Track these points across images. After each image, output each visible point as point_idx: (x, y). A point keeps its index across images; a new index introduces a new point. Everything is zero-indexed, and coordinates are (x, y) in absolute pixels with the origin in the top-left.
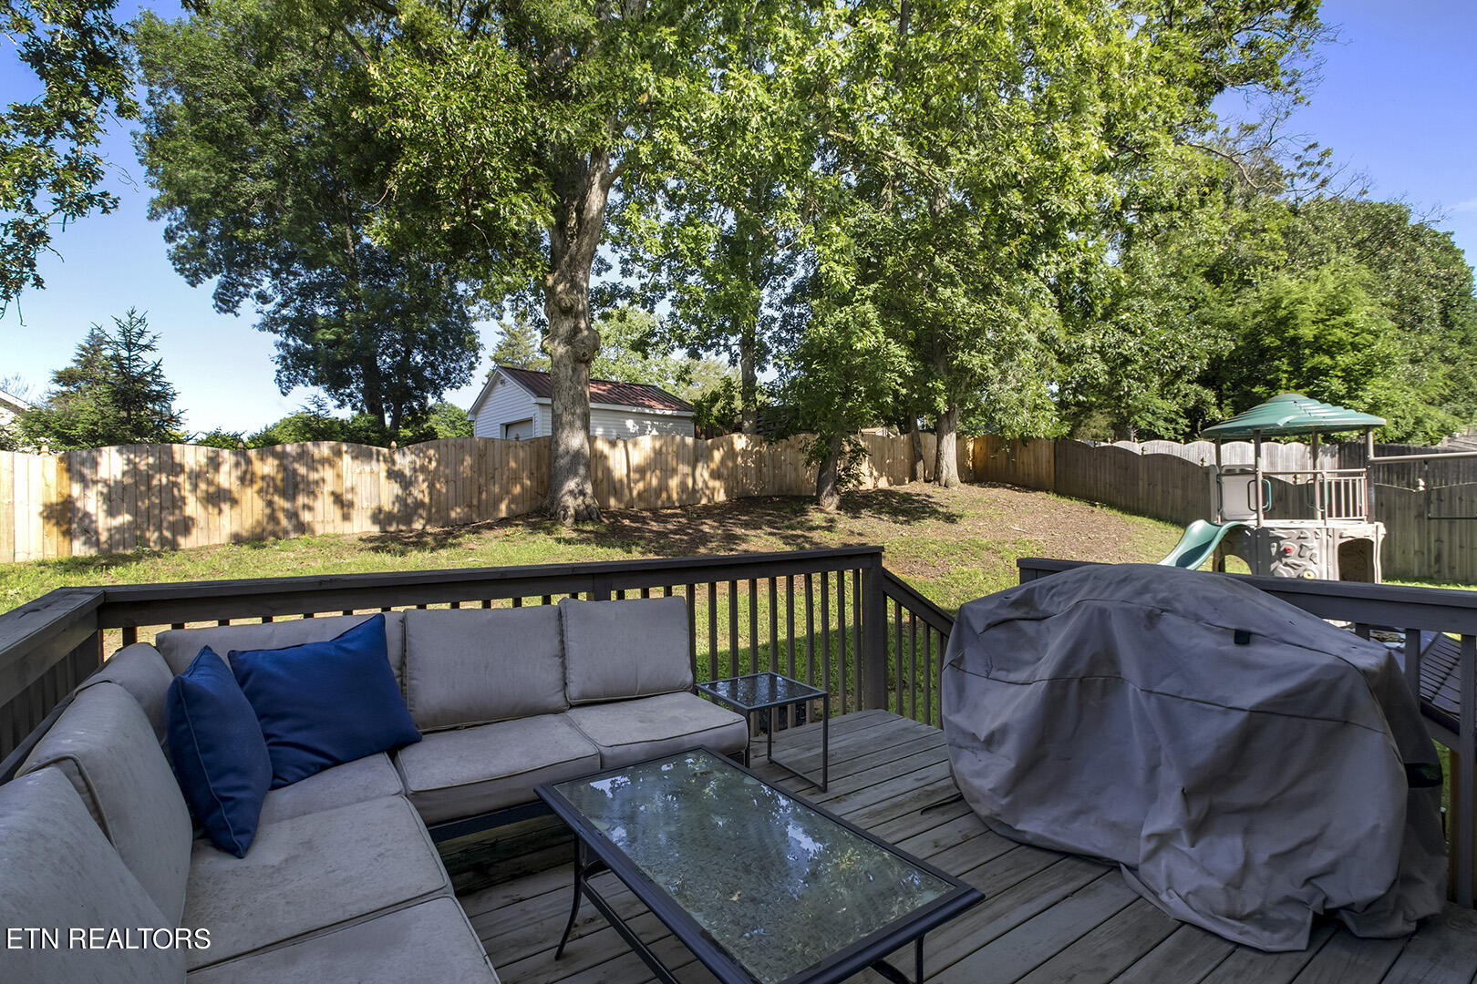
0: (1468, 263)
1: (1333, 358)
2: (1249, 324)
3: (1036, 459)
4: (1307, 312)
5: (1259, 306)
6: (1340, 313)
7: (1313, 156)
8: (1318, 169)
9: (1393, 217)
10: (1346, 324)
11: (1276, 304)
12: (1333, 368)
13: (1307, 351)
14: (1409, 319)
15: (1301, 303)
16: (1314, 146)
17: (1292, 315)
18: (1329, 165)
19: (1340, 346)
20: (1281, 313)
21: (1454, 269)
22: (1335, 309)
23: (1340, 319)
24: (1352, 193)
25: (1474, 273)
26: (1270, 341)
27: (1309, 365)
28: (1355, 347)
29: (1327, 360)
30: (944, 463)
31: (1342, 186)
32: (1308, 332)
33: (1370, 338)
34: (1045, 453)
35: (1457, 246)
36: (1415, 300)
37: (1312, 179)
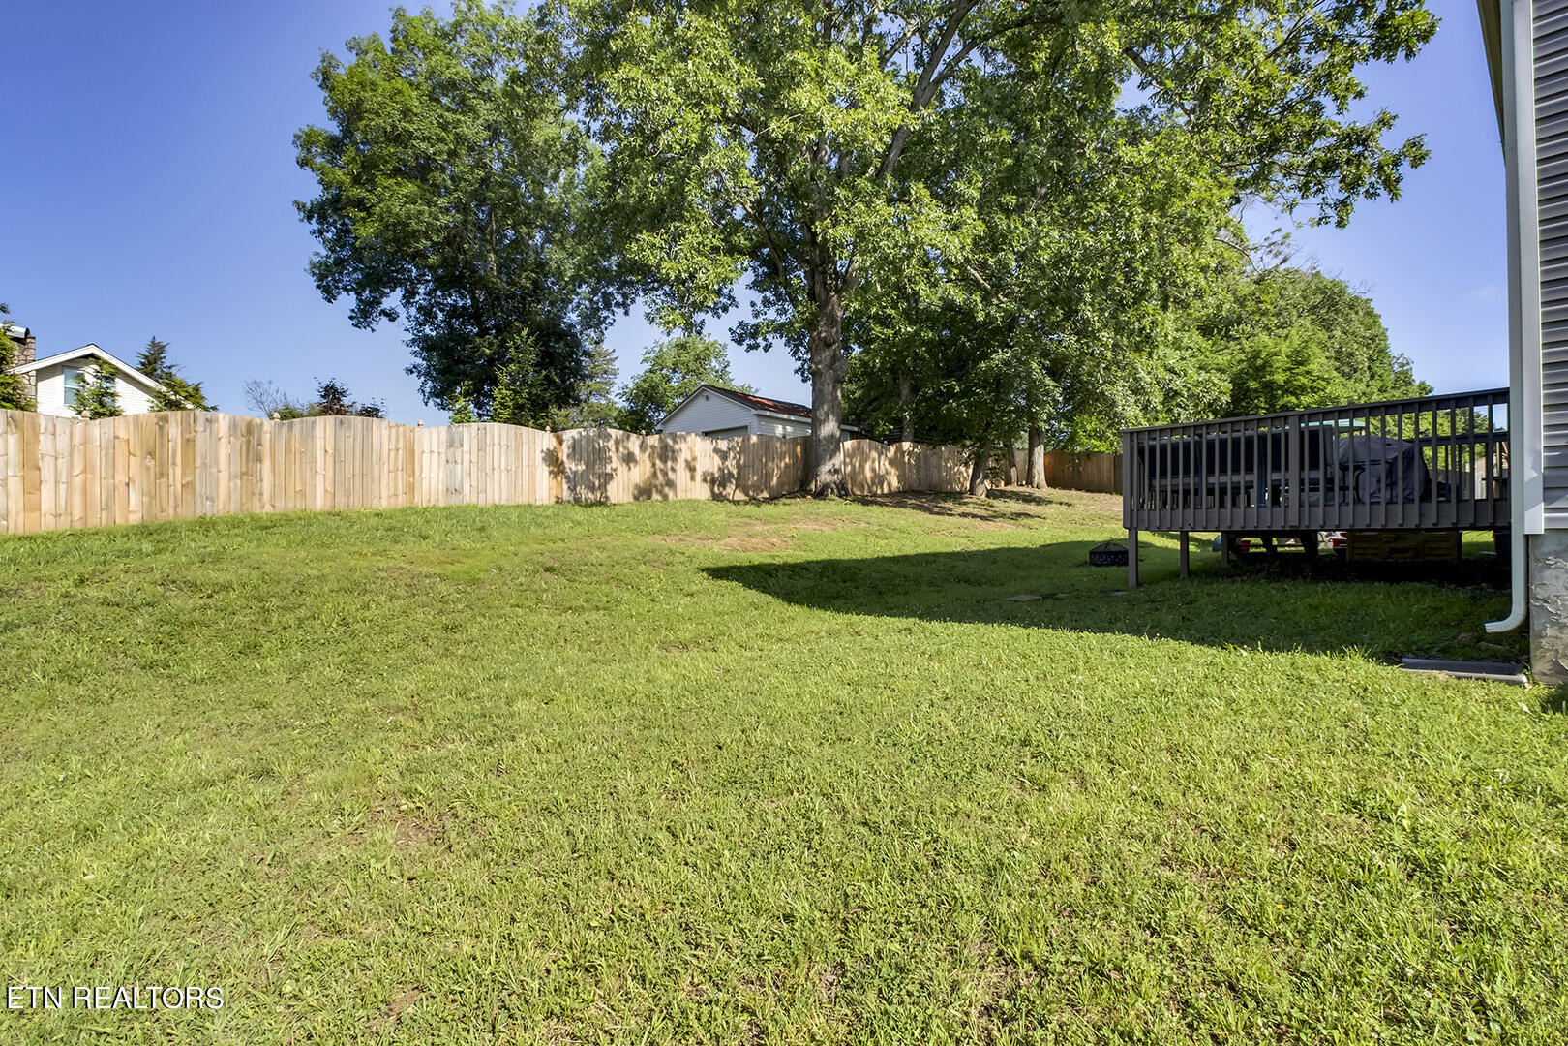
0: (1384, 326)
1: (1298, 398)
2: (1234, 369)
3: (1099, 469)
4: (1280, 361)
5: (1243, 357)
6: (1301, 364)
7: (1277, 237)
8: (1282, 248)
9: (1336, 290)
10: (1307, 372)
11: (1257, 355)
12: (1298, 406)
13: (1279, 392)
14: (1347, 370)
15: (1275, 355)
16: (1278, 230)
17: (1267, 364)
18: (1289, 245)
19: (1303, 389)
20: (1260, 362)
21: (1375, 331)
22: (1299, 360)
23: (1302, 368)
24: (1305, 268)
25: (1388, 334)
26: (1253, 384)
27: (1281, 403)
28: (1313, 390)
29: (1294, 400)
30: (1035, 471)
31: (1299, 262)
32: (1280, 378)
33: (1324, 383)
34: (1107, 466)
35: (1376, 312)
36: (1351, 355)
37: (1276, 256)
